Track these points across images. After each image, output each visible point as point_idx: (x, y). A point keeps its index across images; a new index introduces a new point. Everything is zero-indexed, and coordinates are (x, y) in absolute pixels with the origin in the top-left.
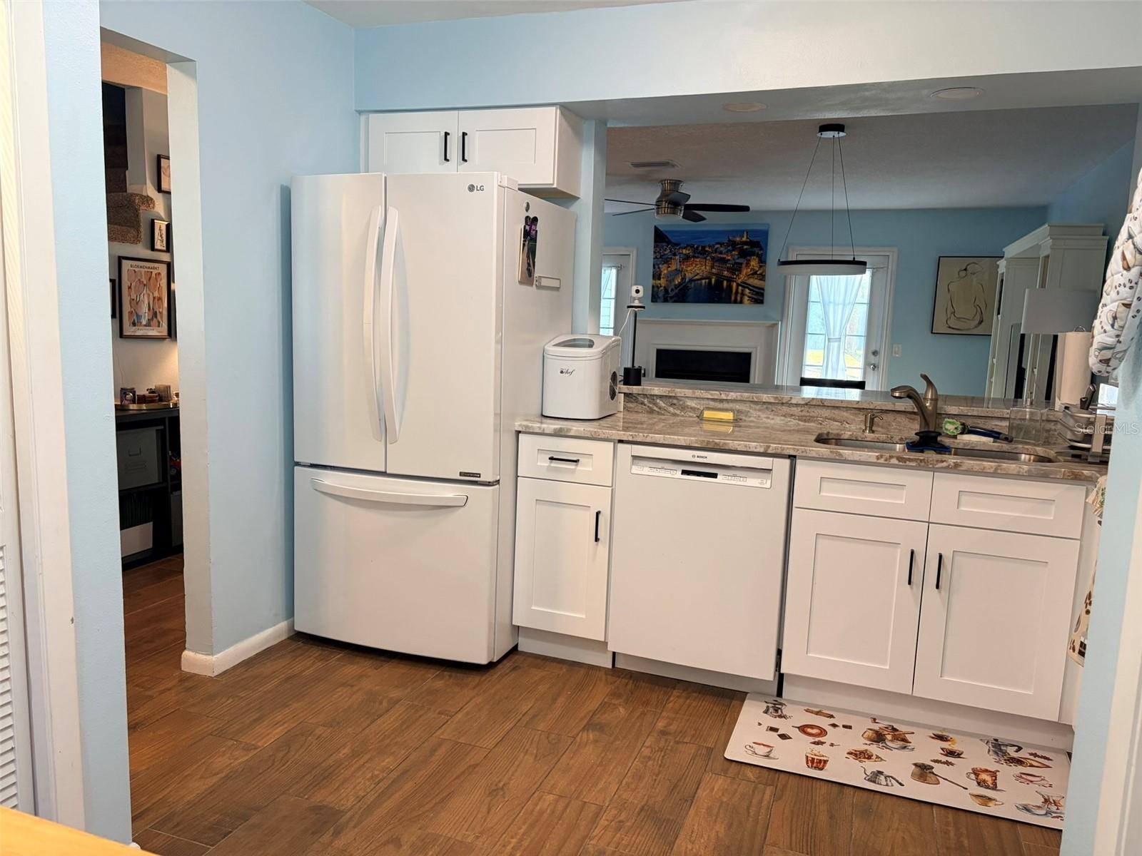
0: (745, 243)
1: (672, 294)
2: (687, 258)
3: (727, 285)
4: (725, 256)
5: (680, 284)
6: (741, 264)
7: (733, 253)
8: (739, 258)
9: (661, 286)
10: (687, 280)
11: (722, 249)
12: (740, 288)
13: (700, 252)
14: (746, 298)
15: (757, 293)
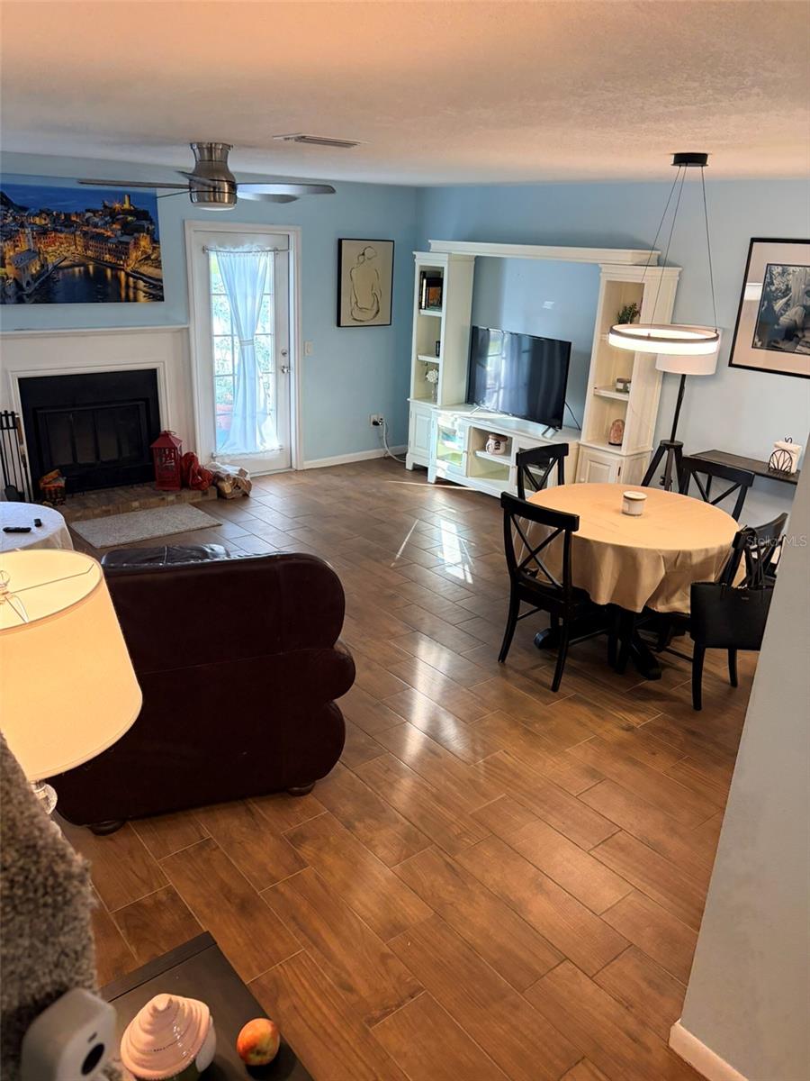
0: (129, 212)
1: (28, 290)
2: (43, 232)
3: (112, 275)
4: (102, 231)
5: (40, 274)
6: (128, 243)
7: (114, 226)
8: (123, 234)
9: (8, 279)
10: (50, 268)
11: (96, 220)
12: (131, 279)
13: (64, 223)
14: (141, 294)
15: (155, 286)
